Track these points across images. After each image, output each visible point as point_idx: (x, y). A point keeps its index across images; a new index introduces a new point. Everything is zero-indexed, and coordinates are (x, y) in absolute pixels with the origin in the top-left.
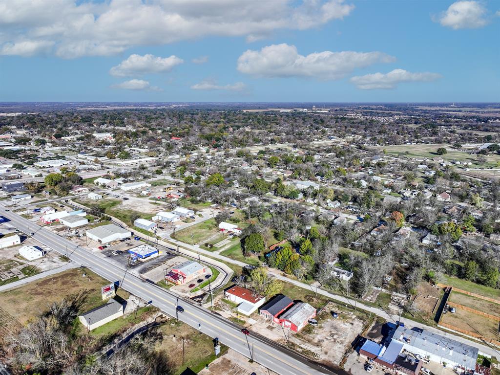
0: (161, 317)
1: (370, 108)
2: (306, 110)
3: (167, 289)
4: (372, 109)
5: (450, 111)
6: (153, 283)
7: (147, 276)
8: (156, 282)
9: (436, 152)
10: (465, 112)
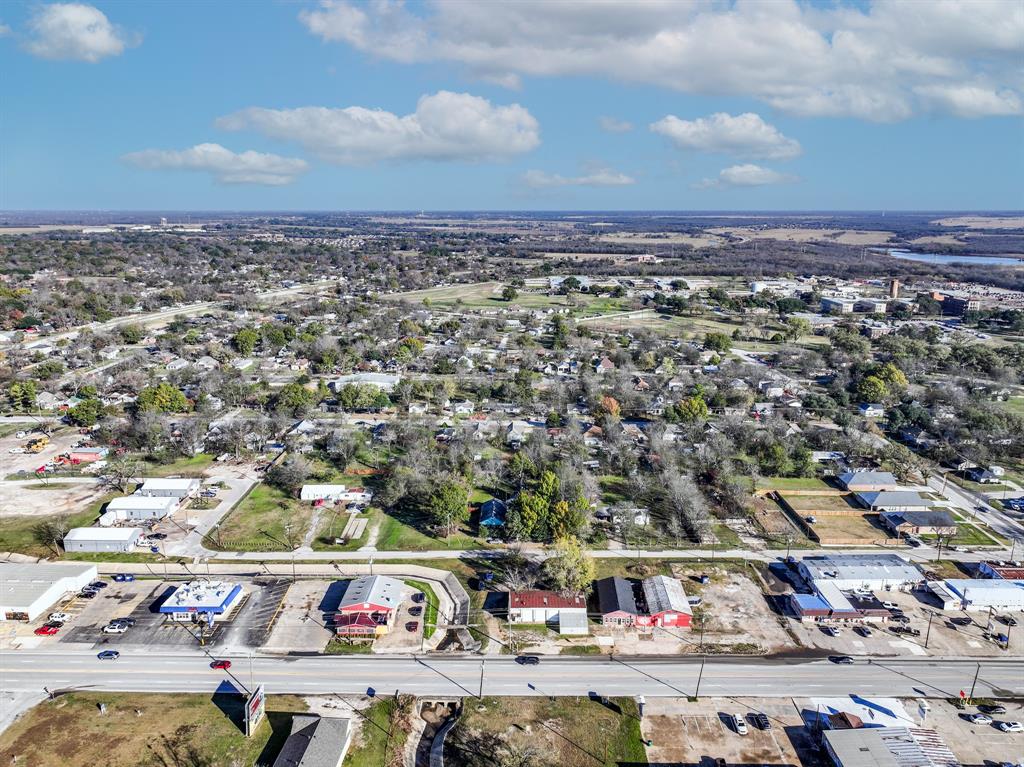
0: (427, 707)
1: (284, 222)
2: (149, 227)
3: (365, 653)
4: (291, 224)
5: (430, 225)
6: (315, 654)
7: (280, 644)
8: (321, 650)
9: (500, 297)
10: (454, 226)
